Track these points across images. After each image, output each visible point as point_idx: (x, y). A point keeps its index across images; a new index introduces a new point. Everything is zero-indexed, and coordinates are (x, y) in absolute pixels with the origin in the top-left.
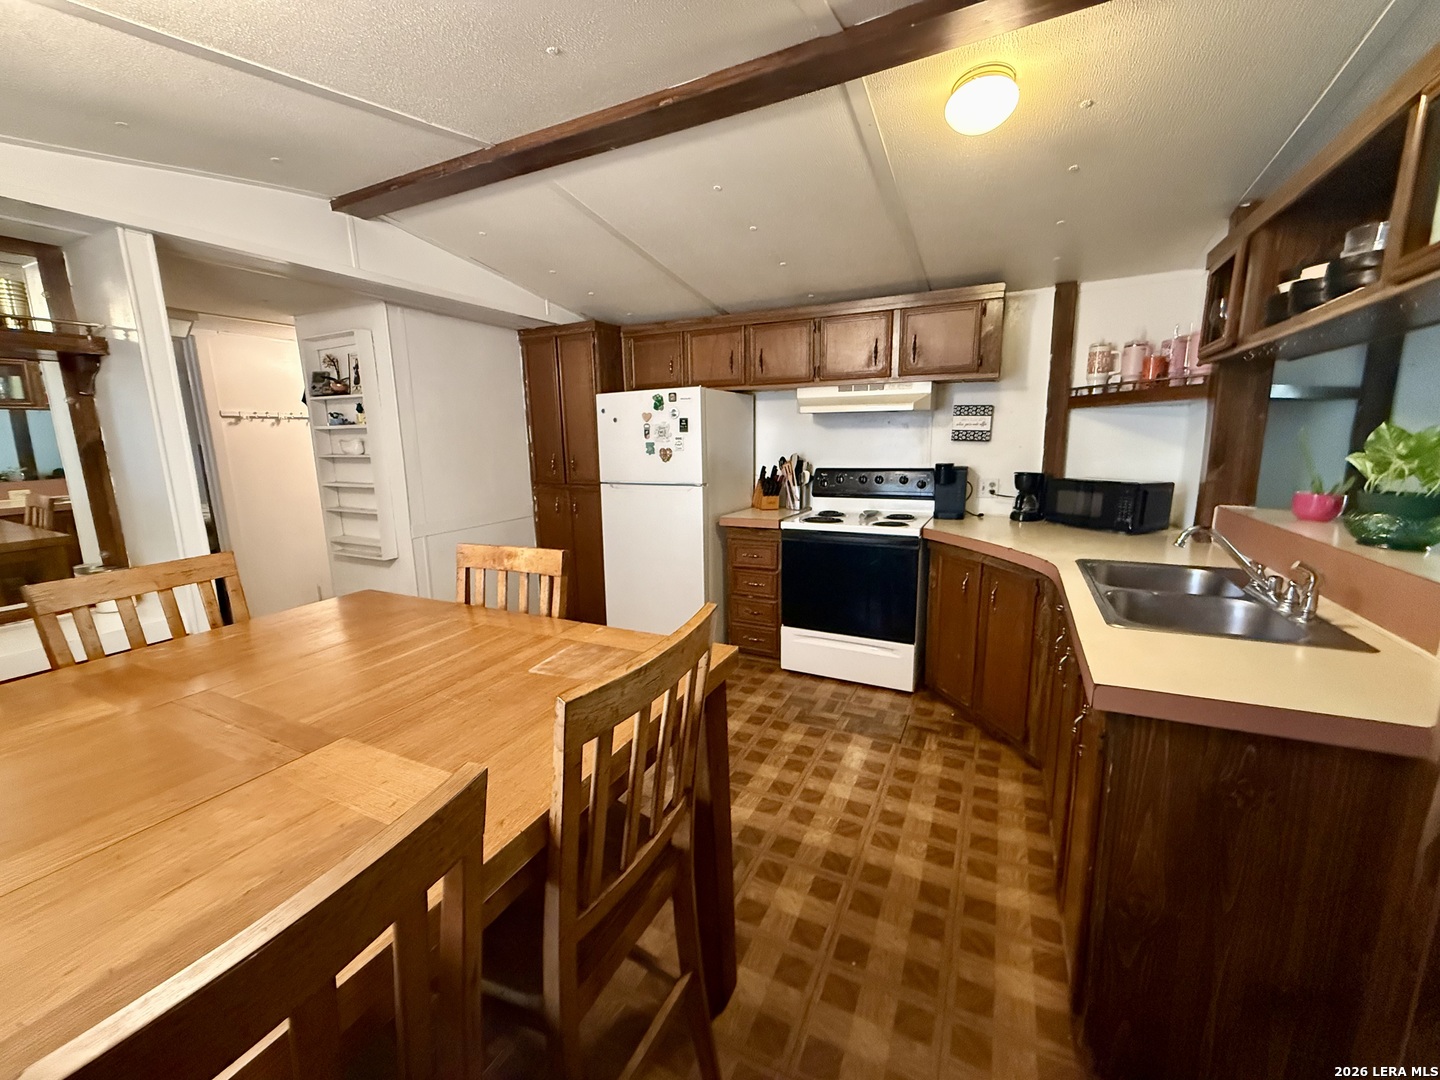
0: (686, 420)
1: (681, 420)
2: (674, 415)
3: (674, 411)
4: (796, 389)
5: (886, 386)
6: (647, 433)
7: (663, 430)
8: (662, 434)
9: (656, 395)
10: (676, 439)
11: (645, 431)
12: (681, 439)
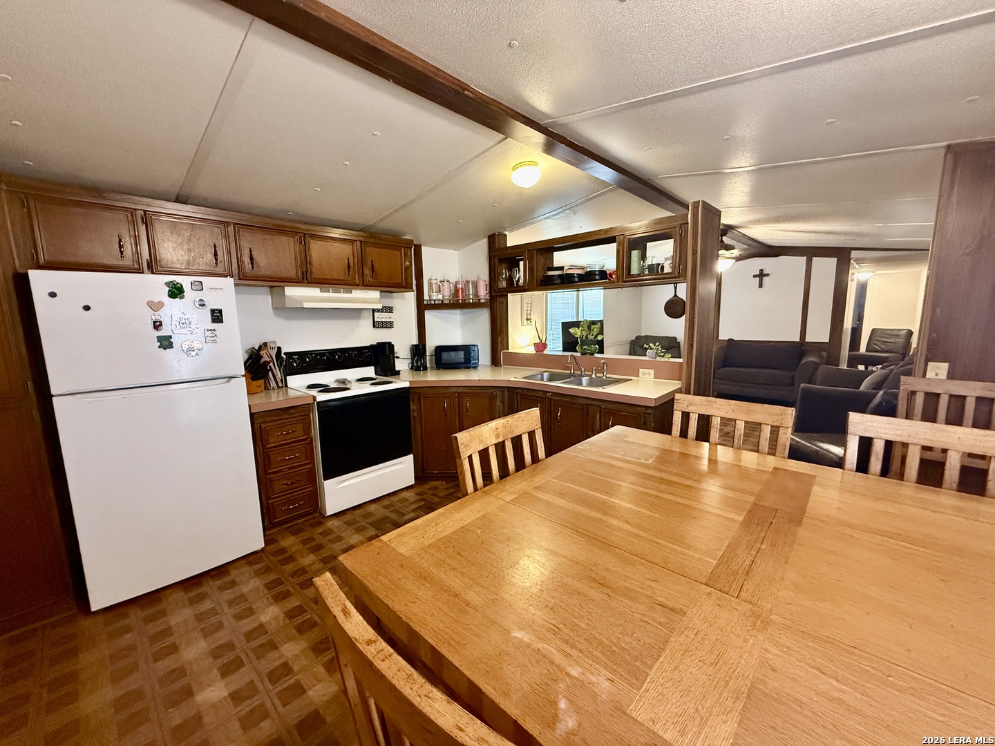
0: (220, 311)
1: (213, 311)
2: (203, 305)
3: (201, 300)
4: (283, 287)
5: (353, 291)
6: (157, 325)
7: (187, 321)
8: (185, 325)
9: (171, 282)
10: (208, 330)
11: (154, 322)
12: (214, 330)
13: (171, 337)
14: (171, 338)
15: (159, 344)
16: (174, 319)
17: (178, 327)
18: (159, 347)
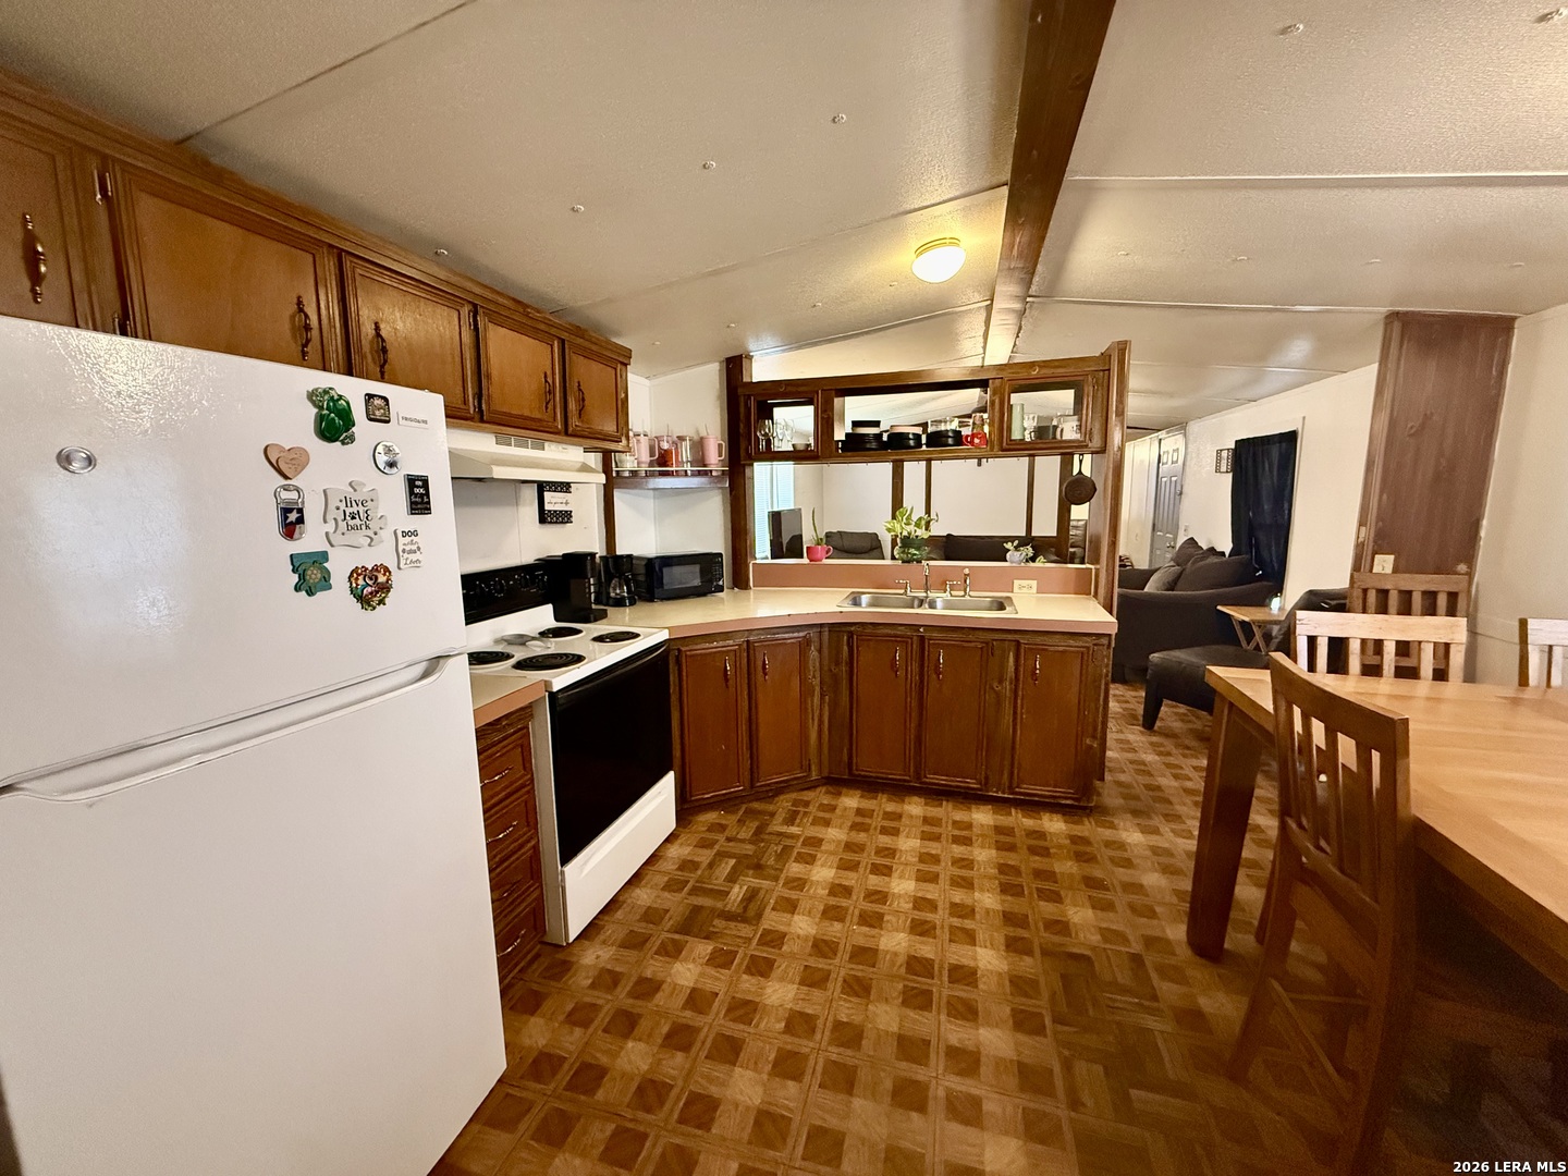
0: (425, 482)
1: (410, 482)
2: (393, 464)
3: (388, 450)
5: (546, 446)
7: (361, 509)
8: (357, 521)
9: (326, 392)
10: (405, 534)
11: (286, 511)
12: (415, 534)
13: (324, 556)
14: (327, 560)
15: (295, 578)
16: (333, 503)
17: (343, 525)
18: (297, 588)
